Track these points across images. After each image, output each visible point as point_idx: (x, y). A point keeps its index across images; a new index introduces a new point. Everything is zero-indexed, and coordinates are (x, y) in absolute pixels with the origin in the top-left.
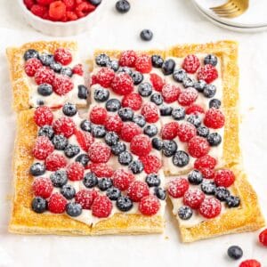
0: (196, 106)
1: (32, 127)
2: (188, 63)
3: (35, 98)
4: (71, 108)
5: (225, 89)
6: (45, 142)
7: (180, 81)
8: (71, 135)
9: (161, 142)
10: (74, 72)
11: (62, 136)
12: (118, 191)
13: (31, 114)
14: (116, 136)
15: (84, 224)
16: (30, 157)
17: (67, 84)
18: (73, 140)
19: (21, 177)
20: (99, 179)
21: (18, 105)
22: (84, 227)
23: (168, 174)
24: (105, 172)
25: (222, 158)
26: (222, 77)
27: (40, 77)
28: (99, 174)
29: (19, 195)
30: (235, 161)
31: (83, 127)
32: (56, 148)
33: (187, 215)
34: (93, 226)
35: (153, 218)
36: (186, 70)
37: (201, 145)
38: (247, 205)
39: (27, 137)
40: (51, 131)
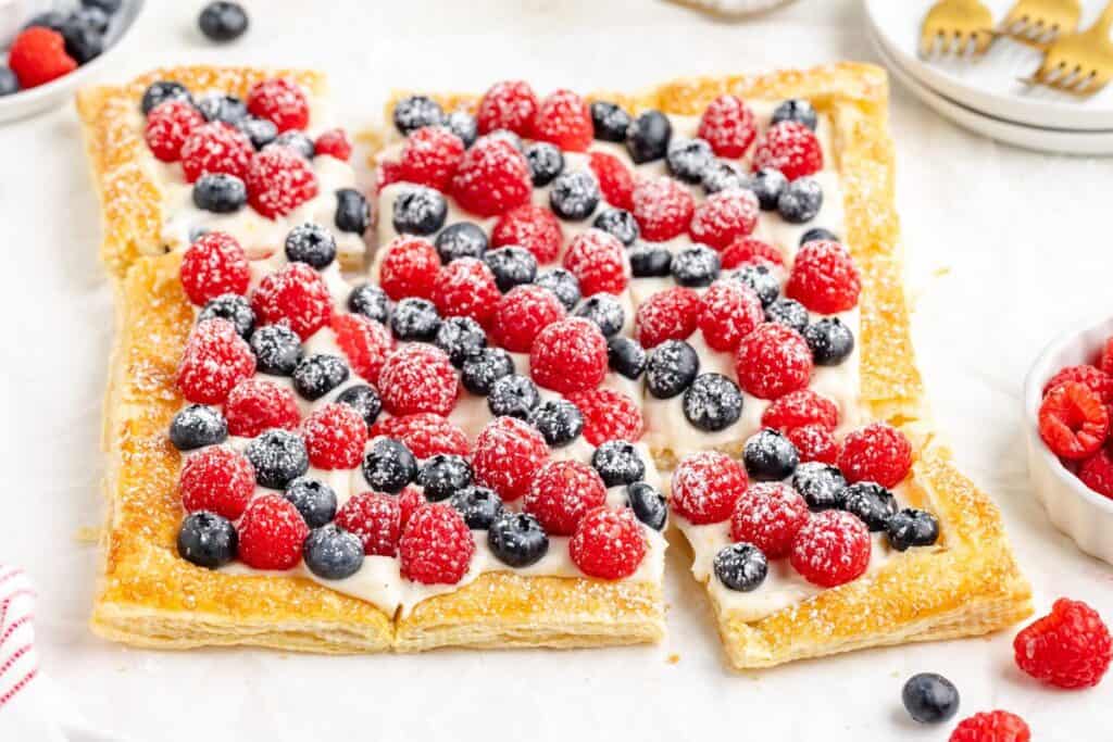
0: (757, 243)
1: (175, 310)
2: (720, 120)
3: (183, 222)
4: (314, 239)
5: (850, 200)
6: (225, 336)
7: (694, 179)
8: (314, 329)
9: (637, 353)
10: (317, 150)
11: (286, 329)
12: (494, 498)
13: (171, 268)
14: (475, 329)
15: (373, 606)
16: (168, 396)
17: (298, 175)
18: (323, 343)
19: (138, 455)
20: (421, 463)
21: (123, 246)
22: (373, 616)
23: (668, 459)
24: (443, 441)
25: (859, 402)
26: (838, 166)
27: (203, 152)
28: (422, 448)
29: (129, 508)
30: (907, 410)
31: (356, 304)
32: (262, 367)
33: (750, 569)
34: (405, 614)
35: (624, 587)
36: (712, 142)
37: (785, 348)
38: (965, 539)
39: (156, 338)
40: (245, 313)
